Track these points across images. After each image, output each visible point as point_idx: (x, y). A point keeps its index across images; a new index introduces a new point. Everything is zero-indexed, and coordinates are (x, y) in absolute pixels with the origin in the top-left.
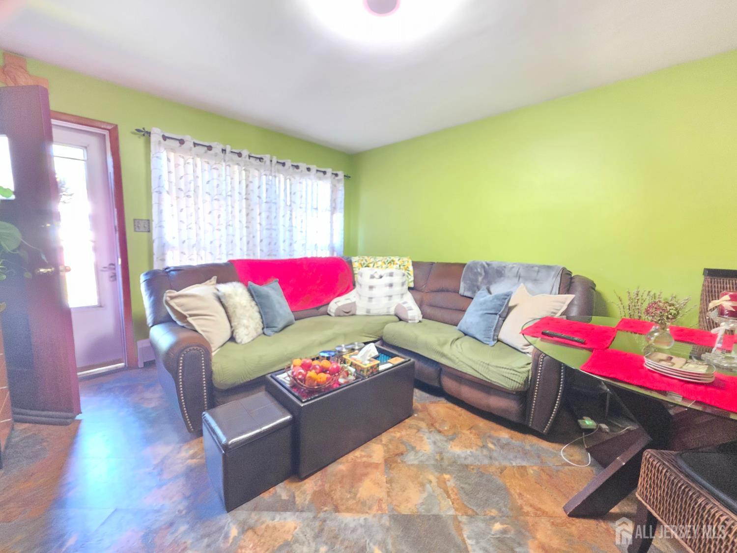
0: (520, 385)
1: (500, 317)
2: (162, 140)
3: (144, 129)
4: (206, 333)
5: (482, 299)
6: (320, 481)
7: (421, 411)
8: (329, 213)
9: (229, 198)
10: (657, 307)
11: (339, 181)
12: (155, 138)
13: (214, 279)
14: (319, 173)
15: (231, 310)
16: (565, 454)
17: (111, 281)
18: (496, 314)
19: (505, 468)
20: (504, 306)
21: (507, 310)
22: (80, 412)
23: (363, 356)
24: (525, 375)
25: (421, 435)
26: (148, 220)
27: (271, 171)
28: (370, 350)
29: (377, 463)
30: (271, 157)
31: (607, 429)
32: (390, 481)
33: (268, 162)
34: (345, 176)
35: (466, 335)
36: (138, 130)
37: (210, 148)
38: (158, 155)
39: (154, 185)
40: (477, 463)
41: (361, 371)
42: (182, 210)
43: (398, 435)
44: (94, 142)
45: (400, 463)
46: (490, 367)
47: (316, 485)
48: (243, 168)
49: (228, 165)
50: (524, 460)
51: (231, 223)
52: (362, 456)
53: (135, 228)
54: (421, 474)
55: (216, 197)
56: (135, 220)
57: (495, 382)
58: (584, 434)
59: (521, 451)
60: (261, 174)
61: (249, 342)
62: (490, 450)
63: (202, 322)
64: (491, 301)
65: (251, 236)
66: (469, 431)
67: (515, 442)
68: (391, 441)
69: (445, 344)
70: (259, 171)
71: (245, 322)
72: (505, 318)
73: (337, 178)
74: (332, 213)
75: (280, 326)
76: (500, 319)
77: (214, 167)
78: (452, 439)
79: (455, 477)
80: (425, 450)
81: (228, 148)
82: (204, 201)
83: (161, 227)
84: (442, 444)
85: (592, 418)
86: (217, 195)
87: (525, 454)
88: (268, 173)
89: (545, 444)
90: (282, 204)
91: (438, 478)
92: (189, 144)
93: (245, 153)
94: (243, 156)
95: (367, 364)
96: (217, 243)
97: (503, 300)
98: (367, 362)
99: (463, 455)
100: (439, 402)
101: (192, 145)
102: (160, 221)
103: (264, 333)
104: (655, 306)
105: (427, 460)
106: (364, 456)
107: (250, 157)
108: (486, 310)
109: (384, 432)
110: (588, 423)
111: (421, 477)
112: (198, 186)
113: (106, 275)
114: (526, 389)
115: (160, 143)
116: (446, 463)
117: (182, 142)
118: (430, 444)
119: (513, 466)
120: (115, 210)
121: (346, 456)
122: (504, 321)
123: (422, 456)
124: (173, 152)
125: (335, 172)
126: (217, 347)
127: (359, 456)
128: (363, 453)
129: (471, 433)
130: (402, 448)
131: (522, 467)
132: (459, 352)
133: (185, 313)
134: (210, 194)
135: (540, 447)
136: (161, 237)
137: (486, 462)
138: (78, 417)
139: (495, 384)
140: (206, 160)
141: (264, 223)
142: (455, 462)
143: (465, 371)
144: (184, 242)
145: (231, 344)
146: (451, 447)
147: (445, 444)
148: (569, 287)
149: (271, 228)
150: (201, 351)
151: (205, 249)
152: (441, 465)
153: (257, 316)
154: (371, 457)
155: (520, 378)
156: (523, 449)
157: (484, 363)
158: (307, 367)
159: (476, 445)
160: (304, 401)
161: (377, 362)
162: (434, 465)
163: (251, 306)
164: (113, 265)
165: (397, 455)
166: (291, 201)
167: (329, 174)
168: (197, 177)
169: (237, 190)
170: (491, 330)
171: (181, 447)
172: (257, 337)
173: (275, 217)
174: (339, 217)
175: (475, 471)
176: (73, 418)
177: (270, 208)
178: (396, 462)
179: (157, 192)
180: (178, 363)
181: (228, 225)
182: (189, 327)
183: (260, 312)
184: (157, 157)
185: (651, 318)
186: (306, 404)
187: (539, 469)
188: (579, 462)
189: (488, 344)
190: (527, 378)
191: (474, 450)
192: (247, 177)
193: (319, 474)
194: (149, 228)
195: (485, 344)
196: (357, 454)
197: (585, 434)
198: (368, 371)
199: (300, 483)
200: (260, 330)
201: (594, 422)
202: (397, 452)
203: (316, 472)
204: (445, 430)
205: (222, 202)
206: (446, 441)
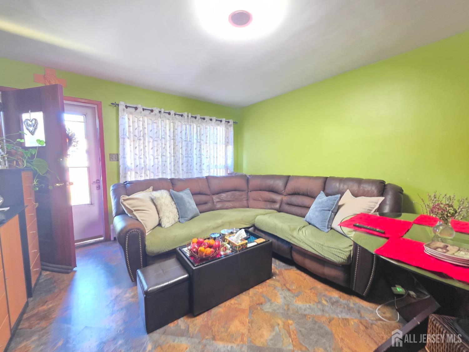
0: (344, 261)
1: (332, 212)
2: (125, 108)
3: (115, 103)
4: (143, 221)
5: (320, 200)
6: (206, 318)
7: (278, 275)
8: (224, 146)
9: (163, 140)
10: (439, 208)
11: (230, 126)
12: (122, 107)
13: (151, 188)
14: (217, 121)
15: (159, 207)
16: (379, 312)
17: (97, 190)
18: (330, 210)
19: (333, 319)
20: (335, 205)
21: (337, 208)
22: (75, 266)
23: (237, 238)
24: (348, 254)
25: (276, 292)
26: (118, 154)
27: (188, 122)
28: (242, 233)
29: (244, 309)
30: (188, 114)
31: (415, 295)
32: (251, 322)
33: (186, 117)
34: (234, 122)
35: (310, 224)
36: (112, 104)
37: (152, 111)
38: (123, 117)
39: (120, 134)
40: (313, 313)
41: (235, 247)
42: (136, 148)
43: (261, 290)
44: (89, 112)
45: (259, 310)
46: (324, 247)
47: (203, 321)
48: (172, 121)
49: (162, 120)
50: (348, 314)
51: (164, 154)
52: (235, 304)
53: (110, 159)
54: (273, 319)
55: (156, 139)
56: (110, 154)
57: (327, 257)
58: (395, 298)
59: (346, 307)
60: (182, 124)
61: (170, 227)
62: (323, 305)
63: (141, 214)
64: (326, 202)
65: (176, 161)
66: (310, 291)
67: (342, 301)
68: (255, 294)
69: (294, 229)
70: (181, 122)
71: (167, 214)
72: (336, 213)
73: (229, 124)
74: (226, 146)
75: (190, 217)
76: (332, 214)
77: (155, 121)
78: (297, 296)
79: (296, 323)
80: (278, 302)
81: (163, 111)
82: (149, 142)
83: (124, 158)
84: (290, 298)
85: (403, 287)
86: (156, 138)
87: (350, 309)
88: (186, 123)
89: (365, 304)
90: (195, 141)
91: (284, 322)
92: (140, 109)
93: (172, 112)
94: (171, 114)
95: (240, 243)
96: (156, 166)
97: (334, 201)
98: (239, 241)
99: (303, 308)
100: (292, 270)
101: (142, 110)
102: (124, 154)
103: (179, 221)
104: (438, 207)
105: (278, 309)
106: (236, 304)
107: (175, 114)
108: (323, 207)
109: (251, 288)
110: (399, 289)
111: (273, 320)
112: (145, 134)
113: (95, 186)
114: (349, 264)
115: (124, 110)
116: (290, 312)
117: (136, 108)
118: (281, 298)
119: (339, 318)
120: (100, 149)
121: (225, 302)
122: (335, 215)
123: (275, 306)
124: (131, 115)
125: (227, 121)
126: (150, 230)
127: (233, 303)
128: (236, 302)
129: (311, 292)
130: (262, 300)
131: (346, 319)
132: (303, 236)
133: (132, 209)
134: (152, 138)
135: (361, 305)
136: (124, 164)
137: (320, 313)
138: (75, 269)
139: (328, 259)
140: (150, 118)
141: (184, 153)
142: (297, 312)
143: (307, 249)
144: (137, 166)
145: (159, 228)
146: (296, 301)
147: (292, 298)
148: (383, 192)
149: (189, 156)
150: (139, 232)
151: (149, 170)
152: (287, 313)
153: (176, 210)
154: (241, 304)
155: (344, 255)
156: (348, 306)
157: (319, 244)
158: (200, 244)
159: (314, 301)
160: (195, 265)
161: (246, 241)
162: (282, 313)
163: (171, 205)
164: (98, 180)
165: (259, 304)
166: (200, 139)
167: (224, 122)
168: (145, 128)
169: (168, 134)
170: (326, 221)
171: (127, 291)
172: (175, 223)
173: (191, 150)
174: (231, 148)
175: (311, 320)
176: (72, 269)
177: (187, 144)
178: (257, 309)
179: (122, 138)
180: (125, 239)
181: (162, 156)
182: (134, 218)
183: (177, 208)
184: (122, 118)
185: (435, 216)
186: (196, 268)
187: (358, 321)
188: (389, 319)
189: (324, 231)
190: (350, 255)
191: (311, 305)
192: (174, 126)
193: (206, 314)
194: (118, 159)
195: (322, 231)
196: (232, 302)
197: (397, 298)
198: (239, 247)
199: (193, 319)
200: (177, 219)
201: (404, 289)
202: (258, 302)
203: (204, 312)
204: (293, 289)
205: (160, 142)
206: (293, 297)
